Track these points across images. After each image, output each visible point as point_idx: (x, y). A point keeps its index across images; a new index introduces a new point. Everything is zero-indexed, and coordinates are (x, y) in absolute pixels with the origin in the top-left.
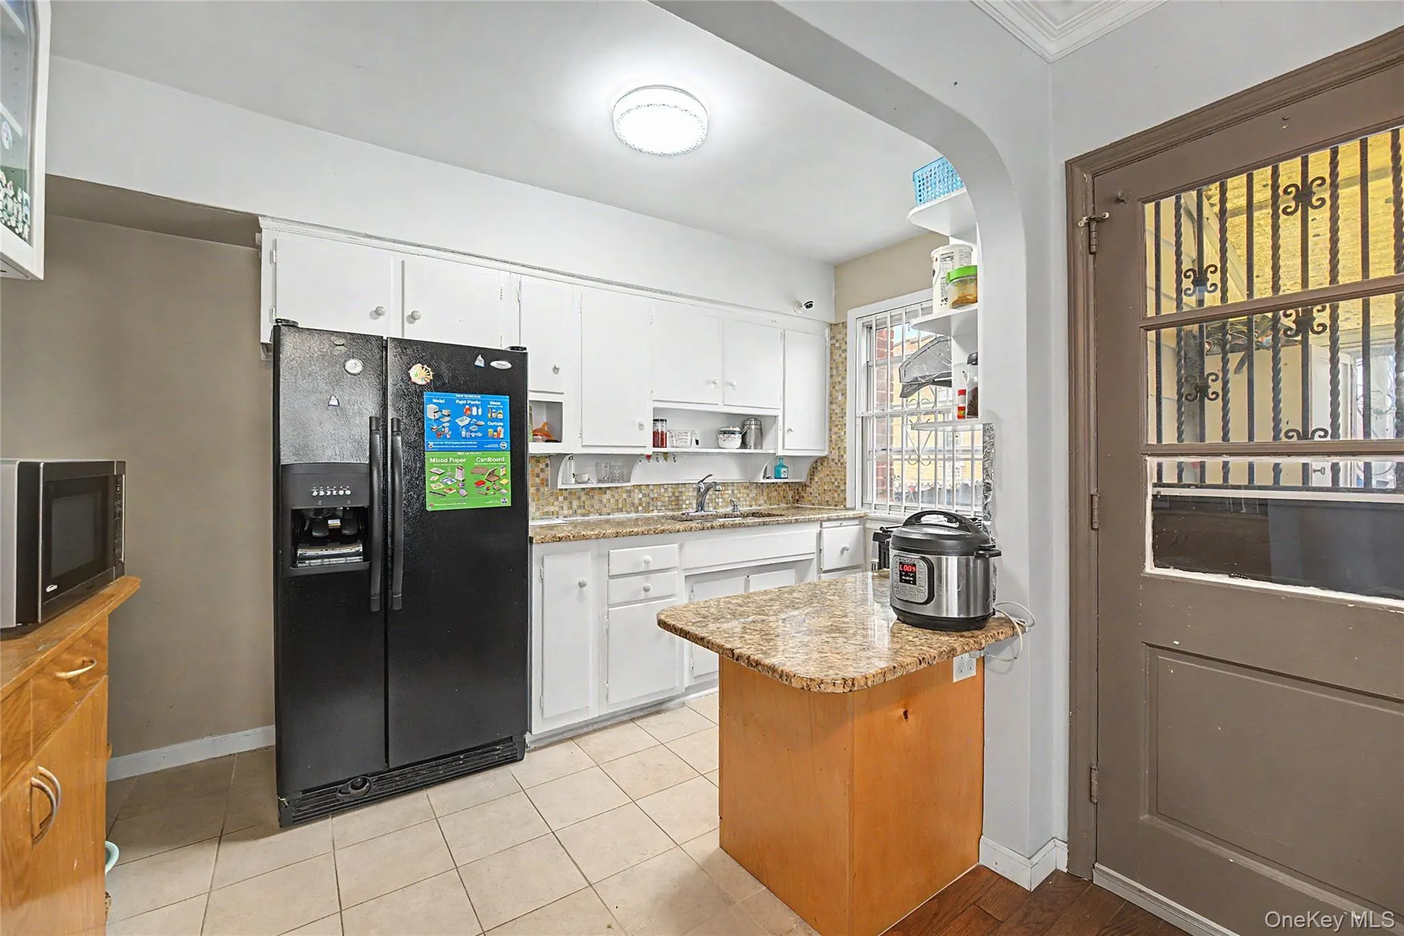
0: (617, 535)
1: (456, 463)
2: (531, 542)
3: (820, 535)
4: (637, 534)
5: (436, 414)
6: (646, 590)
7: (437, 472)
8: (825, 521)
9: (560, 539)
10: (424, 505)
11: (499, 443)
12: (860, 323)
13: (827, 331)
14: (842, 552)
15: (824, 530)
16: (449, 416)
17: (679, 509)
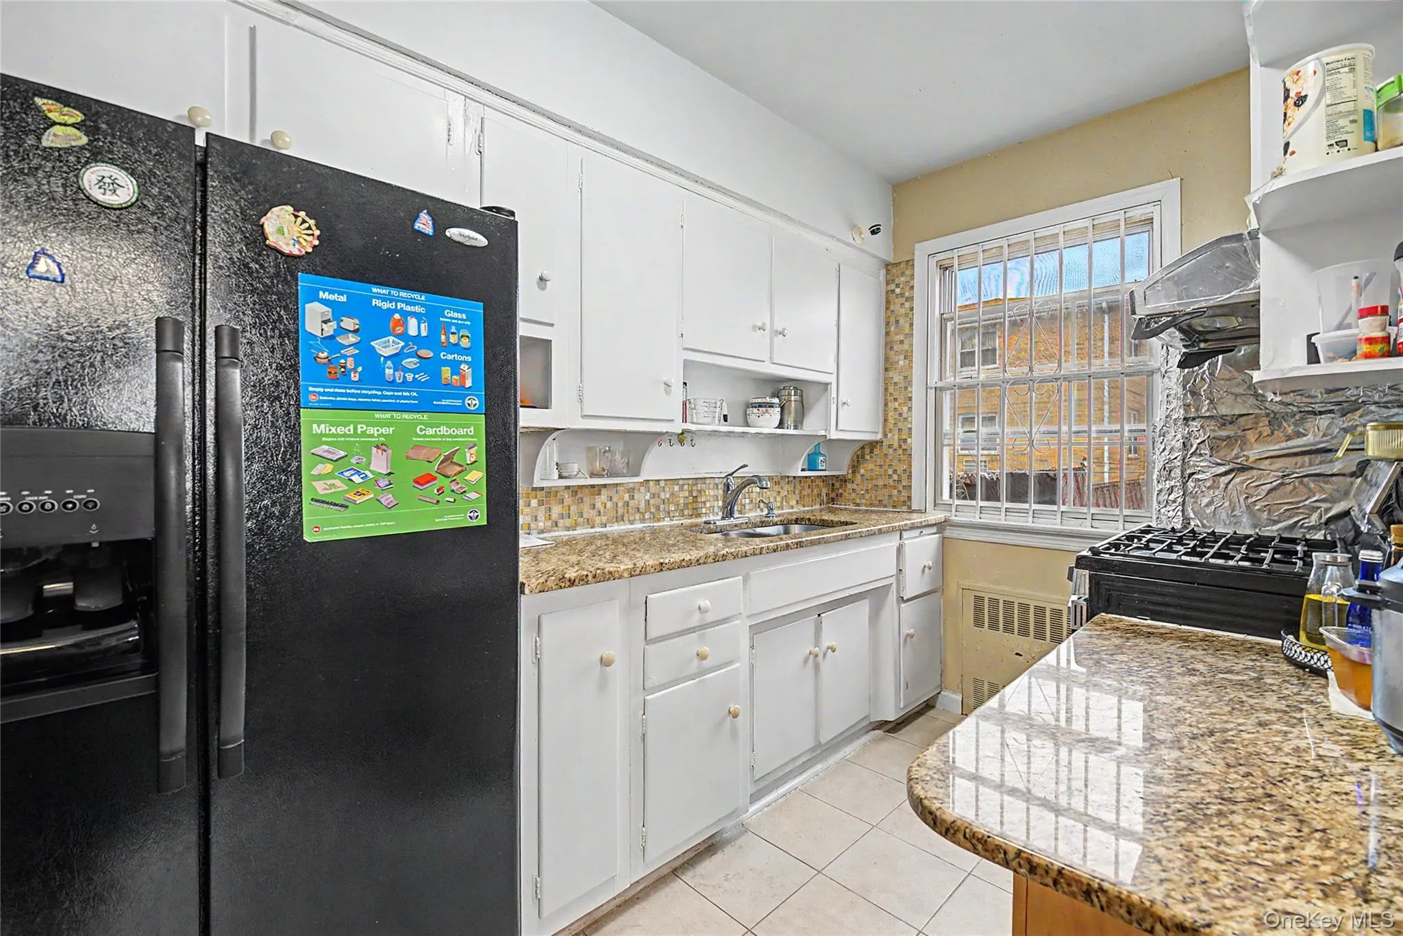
0: (661, 567)
1: (372, 436)
2: (523, 592)
3: (900, 550)
4: (690, 563)
5: (324, 326)
6: (702, 657)
7: (330, 456)
8: (905, 530)
9: (572, 583)
10: (299, 529)
11: (463, 397)
12: (933, 262)
13: (883, 272)
14: (923, 571)
15: (906, 542)
16: (355, 331)
17: (699, 515)
